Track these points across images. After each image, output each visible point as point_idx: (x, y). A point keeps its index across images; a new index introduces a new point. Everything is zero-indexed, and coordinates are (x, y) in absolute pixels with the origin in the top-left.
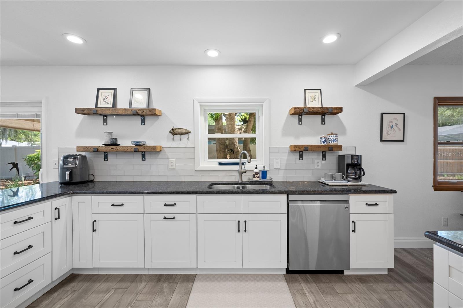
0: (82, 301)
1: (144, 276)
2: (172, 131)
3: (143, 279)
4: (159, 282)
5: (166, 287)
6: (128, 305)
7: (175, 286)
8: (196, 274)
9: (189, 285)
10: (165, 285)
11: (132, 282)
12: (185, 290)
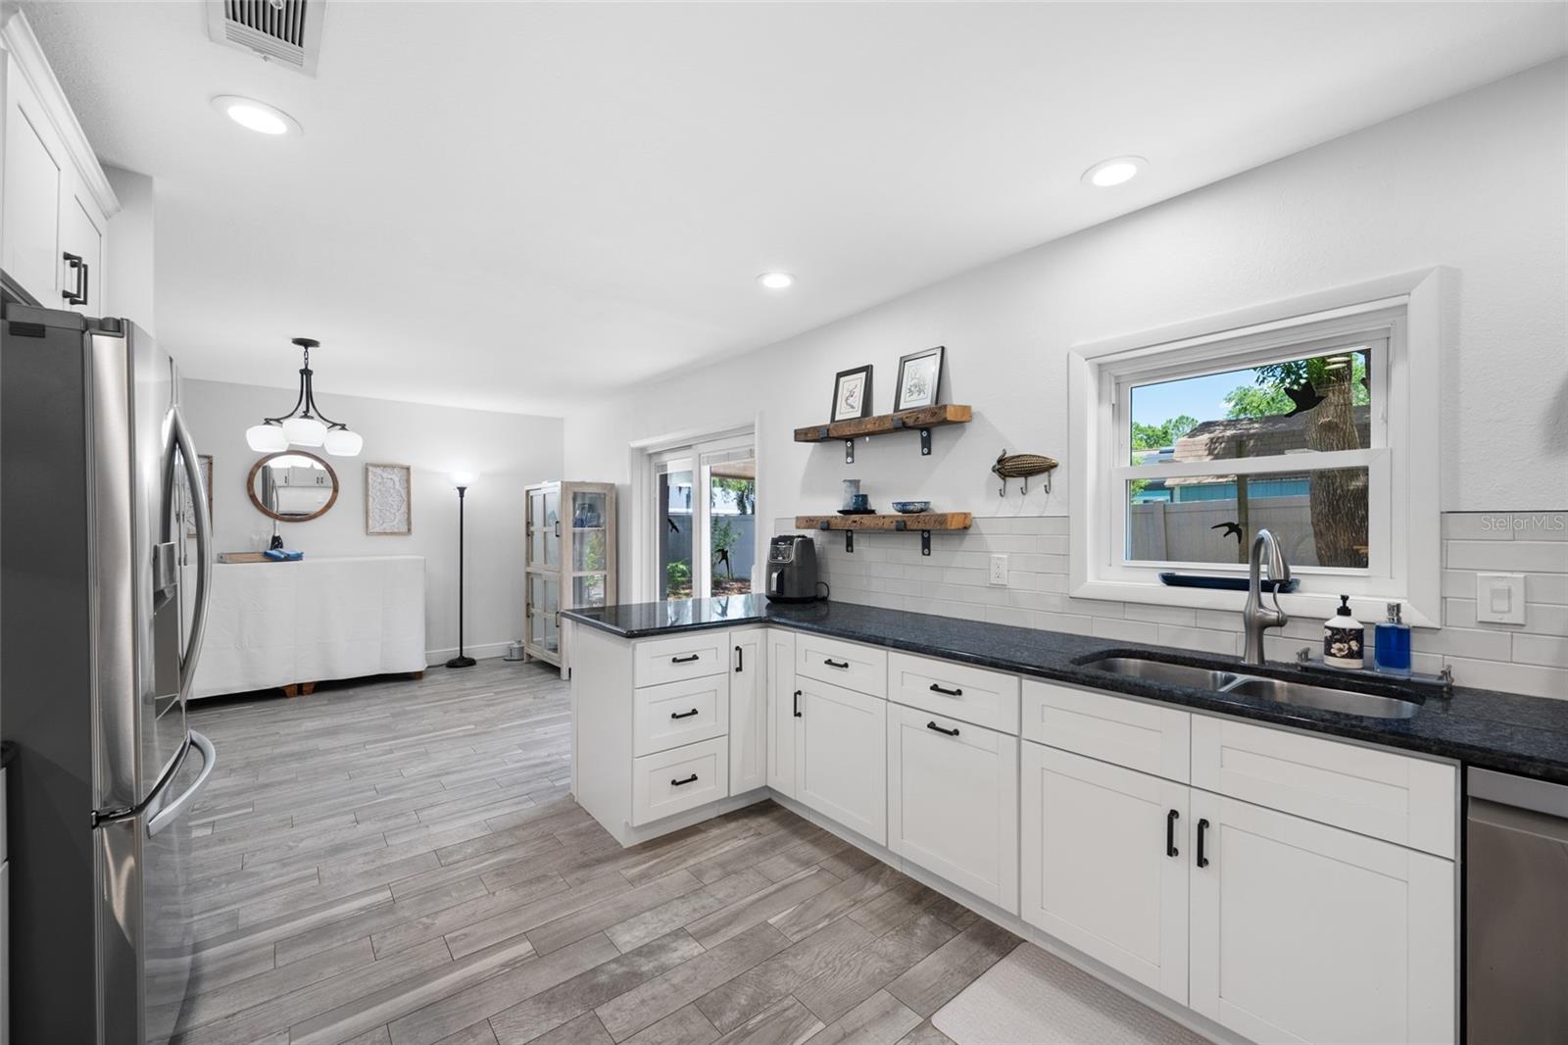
0: (762, 858)
1: (888, 872)
2: (998, 467)
3: (882, 876)
4: (916, 903)
5: (924, 925)
6: (827, 916)
7: (948, 937)
8: (1025, 941)
9: (987, 955)
10: (925, 920)
11: (860, 870)
12: (966, 962)
